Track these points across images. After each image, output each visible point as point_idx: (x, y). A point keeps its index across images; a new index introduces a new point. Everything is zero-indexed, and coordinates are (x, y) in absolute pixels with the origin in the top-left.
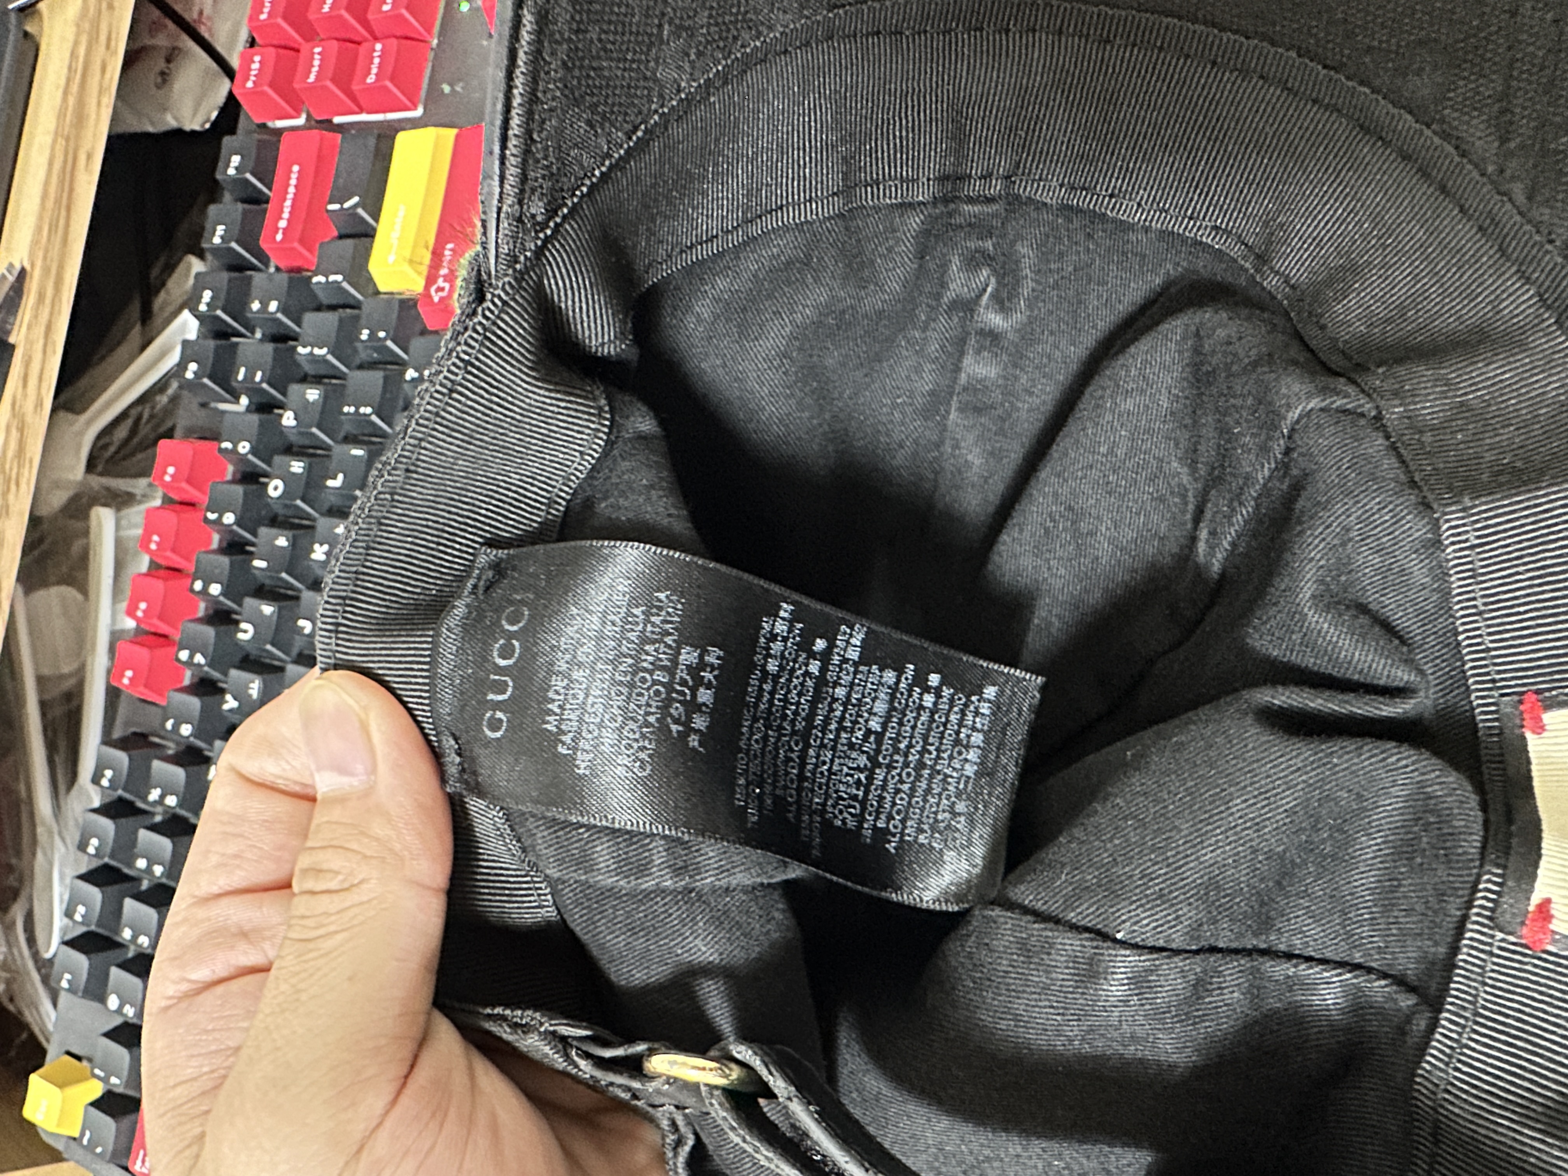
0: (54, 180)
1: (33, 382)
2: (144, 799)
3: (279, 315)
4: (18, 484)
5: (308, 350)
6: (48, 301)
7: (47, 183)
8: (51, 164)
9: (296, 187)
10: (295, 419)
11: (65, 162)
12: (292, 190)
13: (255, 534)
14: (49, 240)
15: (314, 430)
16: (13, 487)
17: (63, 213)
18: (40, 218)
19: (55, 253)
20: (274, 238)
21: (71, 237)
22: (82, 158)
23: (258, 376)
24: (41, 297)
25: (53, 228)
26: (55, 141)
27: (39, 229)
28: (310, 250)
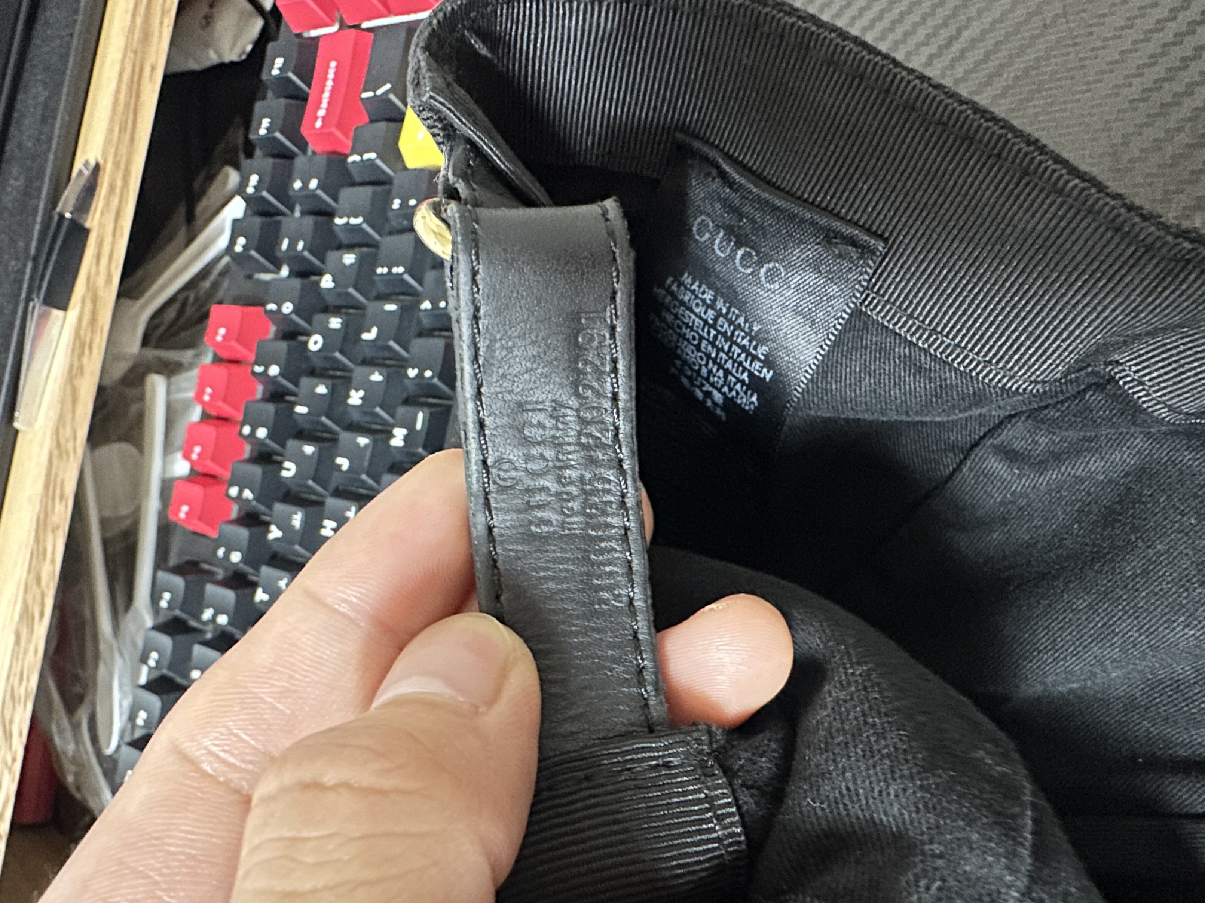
0: (124, 87)
1: (104, 260)
2: (197, 618)
3: (319, 192)
4: (91, 348)
5: (344, 220)
6: (118, 191)
7: (118, 91)
8: (121, 75)
9: (334, 80)
10: (334, 281)
11: (133, 71)
12: (330, 83)
13: (296, 384)
14: (119, 138)
15: (351, 290)
16: (87, 351)
17: (131, 116)
18: (112, 120)
19: (123, 150)
20: (314, 126)
21: (137, 136)
22: (147, 70)
23: (300, 245)
24: (112, 188)
25: (123, 129)
26: (125, 56)
27: (110, 131)
28: (346, 135)
